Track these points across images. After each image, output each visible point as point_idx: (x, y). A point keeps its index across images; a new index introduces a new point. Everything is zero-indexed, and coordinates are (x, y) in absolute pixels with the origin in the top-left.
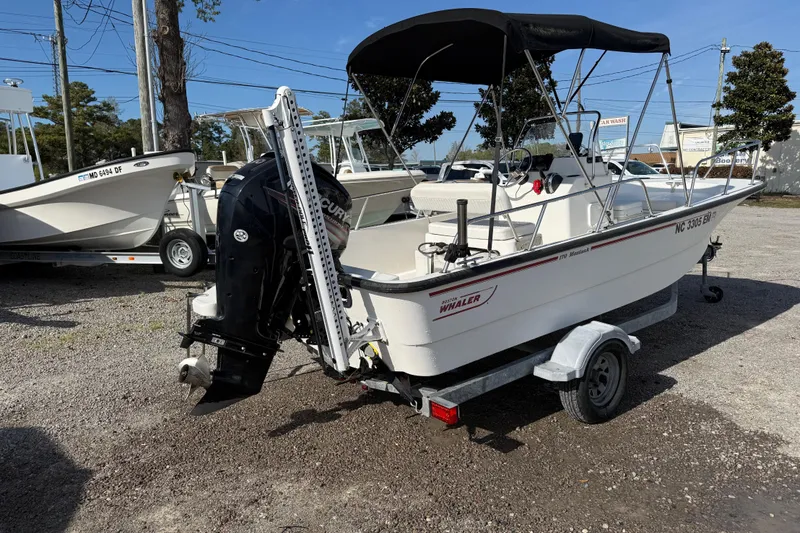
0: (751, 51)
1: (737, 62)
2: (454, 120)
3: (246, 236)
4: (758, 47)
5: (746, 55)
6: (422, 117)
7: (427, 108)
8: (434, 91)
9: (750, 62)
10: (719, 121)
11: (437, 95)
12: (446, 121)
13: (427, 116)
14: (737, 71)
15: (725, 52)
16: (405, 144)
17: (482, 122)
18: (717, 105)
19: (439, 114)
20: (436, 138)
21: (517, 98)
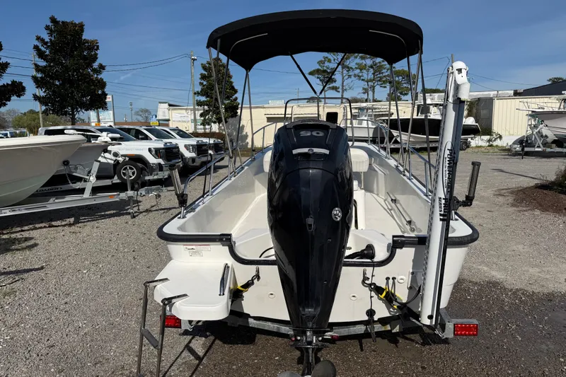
0: (211, 61)
1: (204, 68)
2: (24, 89)
5: (209, 63)
10: (200, 103)
11: (6, 65)
14: (206, 73)
15: (194, 60)
17: (41, 93)
18: (197, 93)
19: (10, 83)
21: (73, 76)
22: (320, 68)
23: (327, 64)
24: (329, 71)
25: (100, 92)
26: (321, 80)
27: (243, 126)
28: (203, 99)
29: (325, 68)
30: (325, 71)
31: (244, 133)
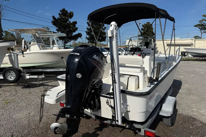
0: (146, 24)
1: (143, 26)
2: (82, 35)
3: (81, 76)
4: (147, 23)
5: (145, 24)
6: (73, 34)
7: (74, 31)
8: (76, 27)
9: (146, 26)
10: (139, 39)
11: (77, 28)
12: (80, 35)
13: (74, 34)
14: (143, 28)
15: (140, 23)
16: (68, 41)
17: (88, 37)
18: (139, 36)
19: (78, 33)
20: (77, 40)
21: (97, 31)
22: (200, 23)
23: (204, 22)
24: (205, 25)
25: (104, 36)
26: (200, 29)
27: (157, 48)
28: (141, 37)
29: (202, 24)
30: (202, 25)
31: (157, 50)
